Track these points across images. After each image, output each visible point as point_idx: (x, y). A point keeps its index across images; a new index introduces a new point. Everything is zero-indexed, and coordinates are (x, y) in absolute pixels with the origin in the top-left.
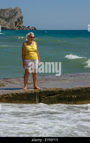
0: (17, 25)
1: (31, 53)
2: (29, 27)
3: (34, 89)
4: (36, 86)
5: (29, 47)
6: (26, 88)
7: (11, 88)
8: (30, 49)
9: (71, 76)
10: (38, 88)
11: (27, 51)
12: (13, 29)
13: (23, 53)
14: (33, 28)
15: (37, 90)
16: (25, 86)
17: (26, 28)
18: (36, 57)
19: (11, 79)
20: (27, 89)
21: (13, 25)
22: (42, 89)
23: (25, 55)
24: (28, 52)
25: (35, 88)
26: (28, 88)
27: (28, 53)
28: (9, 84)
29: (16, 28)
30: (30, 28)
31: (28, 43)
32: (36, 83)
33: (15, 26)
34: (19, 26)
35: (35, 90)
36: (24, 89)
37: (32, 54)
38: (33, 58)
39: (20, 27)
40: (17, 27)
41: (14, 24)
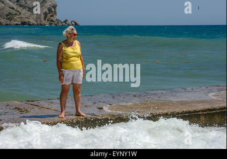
0: (48, 18)
1: (71, 59)
2: (66, 20)
3: (75, 117)
4: (80, 111)
5: (69, 50)
6: (63, 115)
7: (39, 115)
8: (70, 53)
9: (135, 96)
10: (83, 114)
11: (65, 56)
12: (41, 25)
13: (59, 60)
14: (73, 23)
15: (81, 117)
16: (62, 111)
17: (61, 23)
18: (79, 66)
19: (39, 101)
20: (65, 116)
21: (40, 19)
22: (89, 116)
23: (61, 63)
24: (68, 57)
25: (78, 114)
26: (66, 114)
27: (67, 59)
28: (37, 109)
29: (45, 23)
30: (67, 22)
31: (67, 43)
32: (79, 107)
33: (45, 19)
34: (50, 20)
35: (78, 117)
36: (61, 116)
37: (73, 61)
38: (75, 66)
39: (52, 21)
40: (48, 20)
41: (43, 16)
